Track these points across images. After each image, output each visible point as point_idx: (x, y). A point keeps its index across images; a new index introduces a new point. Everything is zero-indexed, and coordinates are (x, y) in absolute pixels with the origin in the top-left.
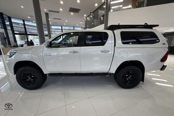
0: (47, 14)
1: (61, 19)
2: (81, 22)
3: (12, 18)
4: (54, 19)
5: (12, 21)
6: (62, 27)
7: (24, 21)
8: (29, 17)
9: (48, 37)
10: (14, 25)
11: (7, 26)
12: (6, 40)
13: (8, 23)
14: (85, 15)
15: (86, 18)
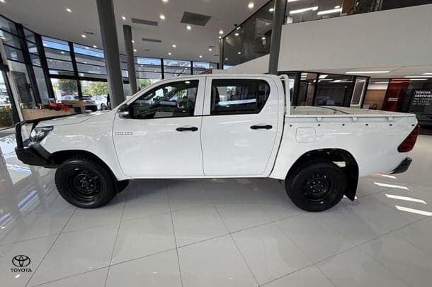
0: (127, 29)
1: (160, 41)
2: (210, 50)
3: (43, 38)
4: (144, 39)
5: (44, 45)
6: (162, 60)
7: (71, 45)
8: (84, 36)
9: (129, 85)
10: (47, 55)
11: (32, 57)
12: (29, 92)
13: (33, 50)
14: (221, 32)
15: (223, 39)
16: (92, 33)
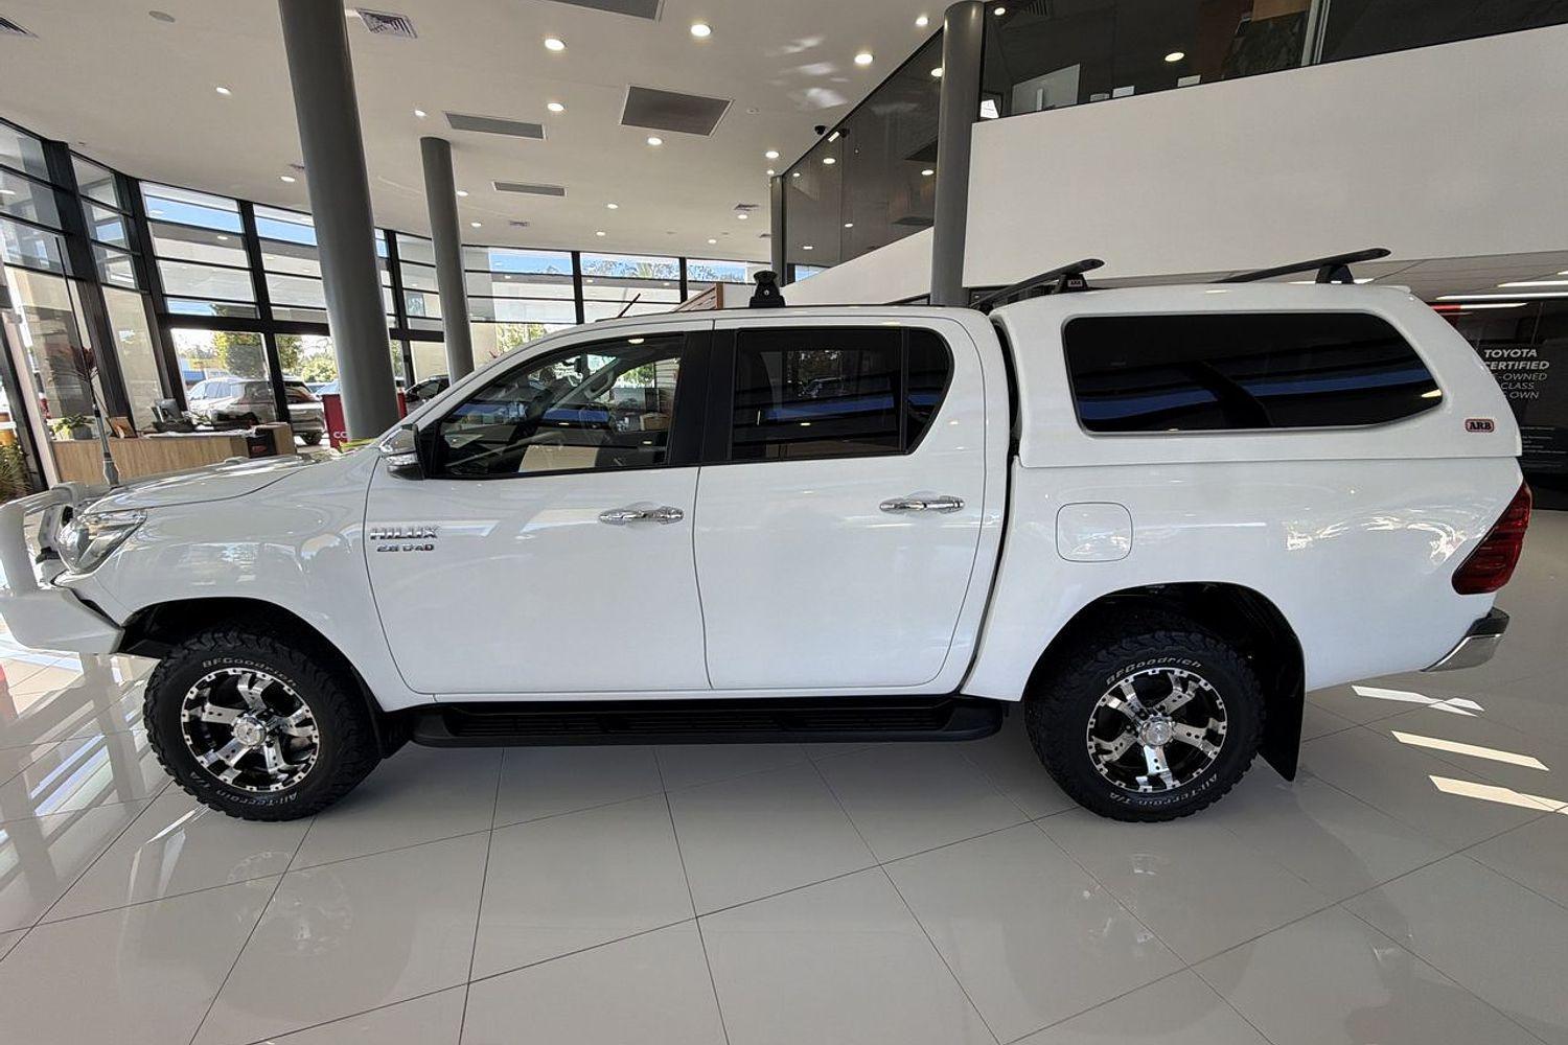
1: (559, 192)
2: (743, 217)
3: (145, 188)
4: (503, 187)
5: (150, 213)
6: (576, 255)
7: (246, 209)
8: (288, 179)
9: (442, 347)
11: (104, 253)
13: (109, 230)
14: (772, 155)
15: (783, 176)
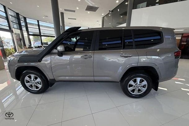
1: (76, 19)
2: (97, 22)
3: (27, 19)
4: (69, 19)
11: (22, 27)
12: (21, 42)
13: (23, 24)
14: (103, 14)
15: (103, 17)
16: (47, 16)
